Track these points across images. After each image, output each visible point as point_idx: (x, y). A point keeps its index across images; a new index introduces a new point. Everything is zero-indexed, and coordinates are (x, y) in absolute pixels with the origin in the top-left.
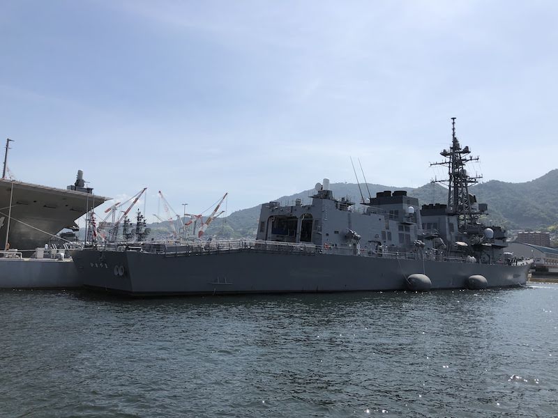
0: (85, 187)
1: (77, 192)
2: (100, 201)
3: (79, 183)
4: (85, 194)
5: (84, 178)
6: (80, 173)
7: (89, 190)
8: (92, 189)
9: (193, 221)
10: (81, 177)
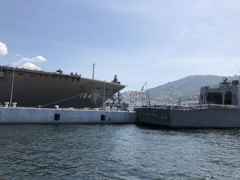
0: (118, 82)
1: (116, 84)
2: (123, 87)
3: (115, 80)
4: (118, 84)
5: (117, 78)
6: (116, 76)
7: (119, 83)
8: (120, 82)
9: (133, 93)
10: (116, 77)
